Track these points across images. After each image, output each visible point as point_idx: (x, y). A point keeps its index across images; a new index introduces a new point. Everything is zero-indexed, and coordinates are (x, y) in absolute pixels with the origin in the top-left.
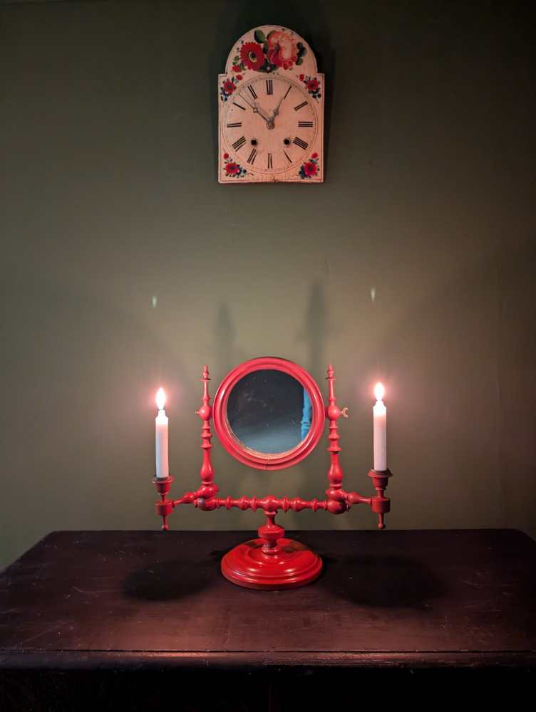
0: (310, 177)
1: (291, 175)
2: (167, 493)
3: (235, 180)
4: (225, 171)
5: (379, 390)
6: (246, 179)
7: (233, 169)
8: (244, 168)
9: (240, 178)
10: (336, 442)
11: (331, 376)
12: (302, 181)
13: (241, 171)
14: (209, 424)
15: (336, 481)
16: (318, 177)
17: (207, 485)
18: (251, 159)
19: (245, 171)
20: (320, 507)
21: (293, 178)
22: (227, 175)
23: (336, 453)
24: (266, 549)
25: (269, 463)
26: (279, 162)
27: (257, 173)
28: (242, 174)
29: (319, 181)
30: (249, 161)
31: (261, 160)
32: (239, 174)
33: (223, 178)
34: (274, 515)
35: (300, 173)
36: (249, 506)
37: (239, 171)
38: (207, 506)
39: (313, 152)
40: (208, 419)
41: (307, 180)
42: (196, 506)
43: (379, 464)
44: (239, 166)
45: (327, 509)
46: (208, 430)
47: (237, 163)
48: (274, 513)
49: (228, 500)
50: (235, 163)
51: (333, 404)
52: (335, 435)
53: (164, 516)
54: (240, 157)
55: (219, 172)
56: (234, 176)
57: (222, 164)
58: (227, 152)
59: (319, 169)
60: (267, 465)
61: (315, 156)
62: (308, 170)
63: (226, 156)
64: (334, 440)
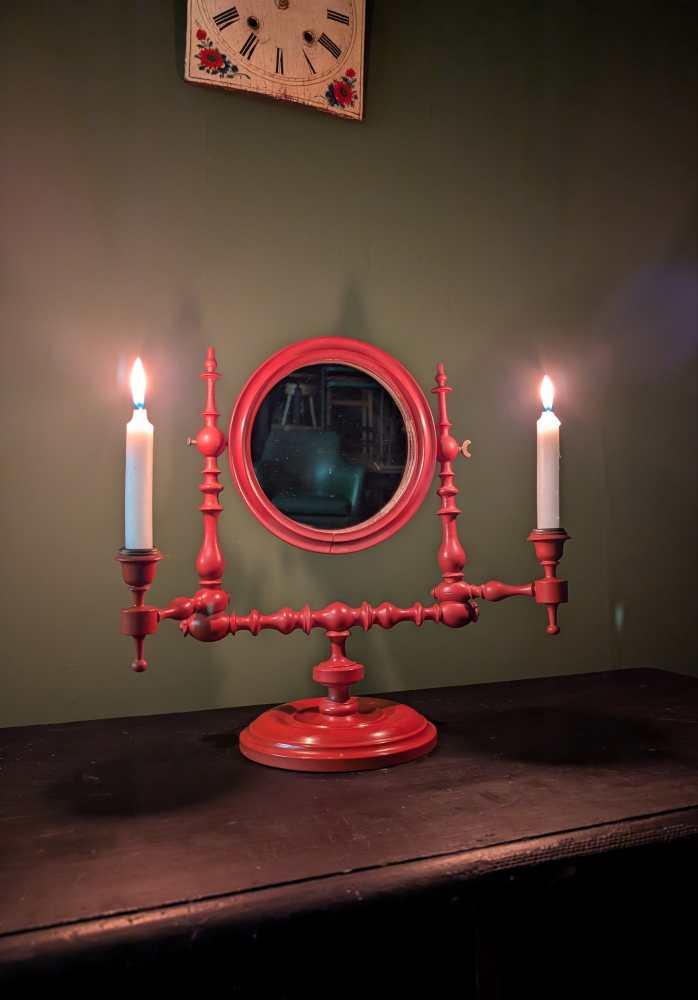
0: (343, 107)
1: (314, 94)
2: (147, 587)
3: (216, 80)
4: (199, 61)
5: (547, 390)
6: (237, 82)
7: (213, 59)
8: (233, 63)
9: (225, 79)
10: (452, 498)
11: (442, 384)
12: (330, 108)
13: (227, 66)
14: (215, 464)
15: (457, 566)
16: (354, 110)
17: (212, 587)
18: (248, 49)
19: (235, 69)
20: (429, 617)
21: (317, 100)
22: (201, 68)
23: (453, 516)
24: (330, 706)
25: (336, 540)
26: (295, 68)
27: (255, 75)
28: (230, 72)
29: (356, 117)
30: (243, 52)
31: (264, 56)
32: (224, 71)
33: (194, 71)
34: (345, 637)
35: (327, 94)
36: (299, 625)
37: (223, 66)
38: (212, 628)
39: (347, 67)
40: (216, 453)
41: (336, 109)
42: (188, 631)
43: (547, 517)
44: (224, 57)
45: (441, 618)
46: (215, 475)
47: (222, 52)
48: (345, 634)
49: (255, 617)
50: (217, 50)
51: (446, 432)
52: (450, 487)
53: (139, 637)
54: (229, 42)
55: (187, 60)
56: (214, 73)
57: (193, 47)
58: (204, 28)
59: (356, 97)
60: (332, 544)
61: (351, 73)
62: (339, 93)
63: (201, 35)
64: (450, 494)
